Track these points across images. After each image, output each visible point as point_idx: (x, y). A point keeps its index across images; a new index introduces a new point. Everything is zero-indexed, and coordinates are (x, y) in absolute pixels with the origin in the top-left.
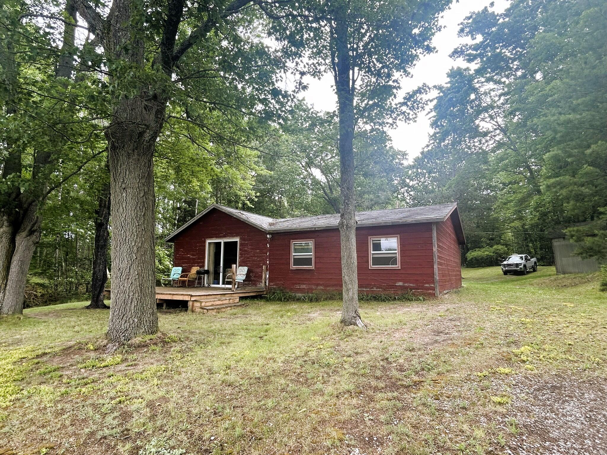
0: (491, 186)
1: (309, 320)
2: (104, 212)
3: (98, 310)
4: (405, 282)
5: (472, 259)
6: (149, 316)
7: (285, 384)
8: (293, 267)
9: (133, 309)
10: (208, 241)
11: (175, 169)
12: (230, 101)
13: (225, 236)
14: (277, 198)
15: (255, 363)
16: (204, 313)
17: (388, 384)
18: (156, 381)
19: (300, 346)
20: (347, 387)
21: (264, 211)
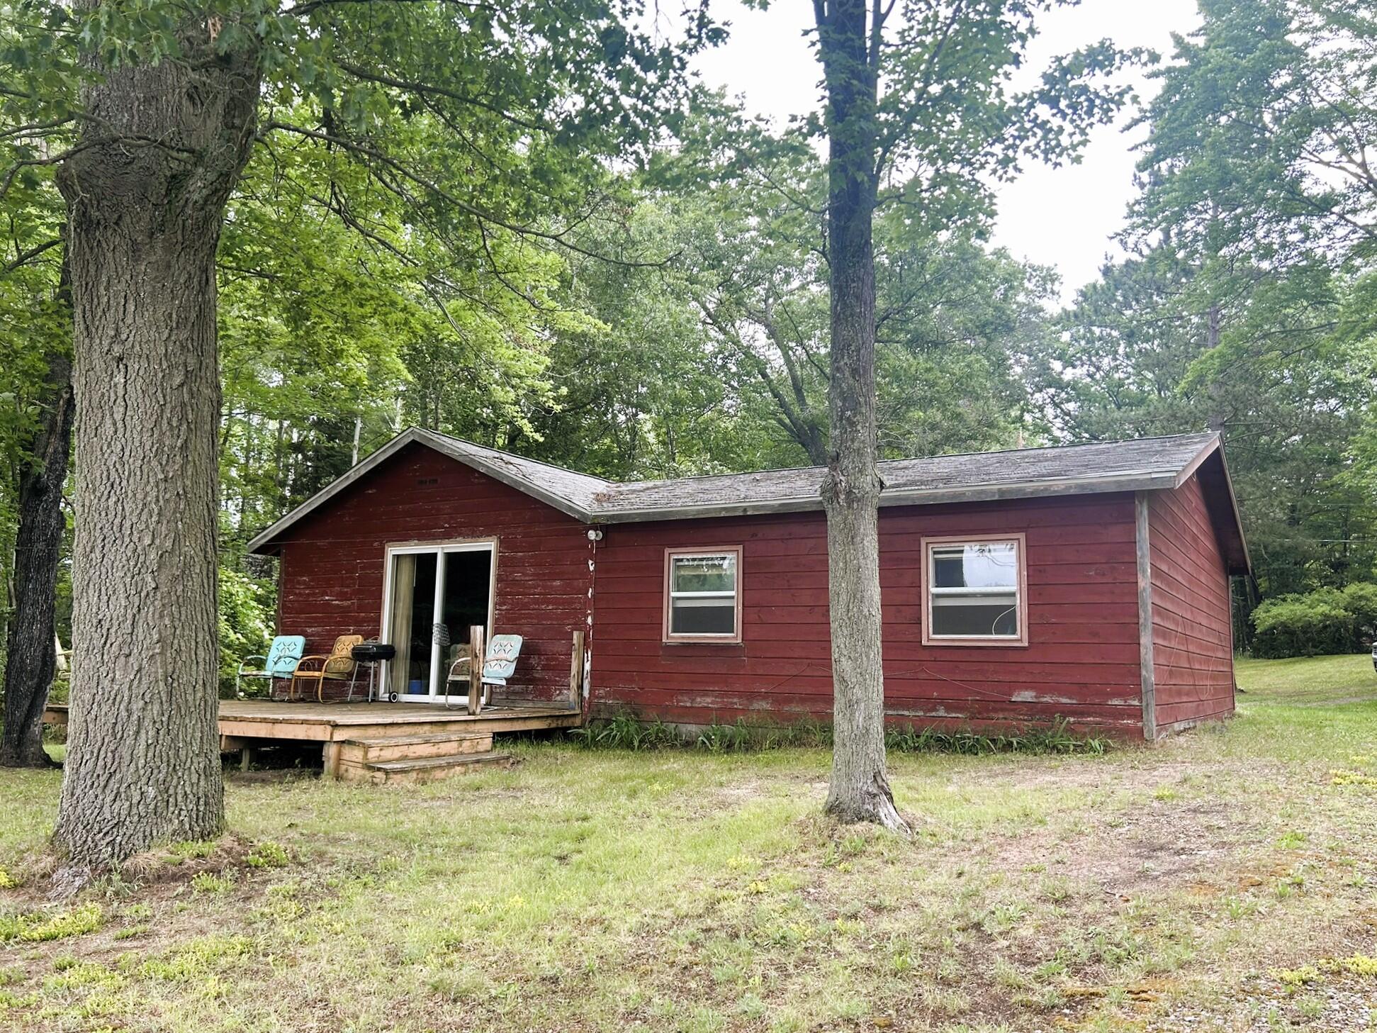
0: (1339, 385)
1: (723, 805)
2: (51, 450)
3: (24, 773)
4: (1040, 688)
5: (1273, 627)
6: (194, 780)
7: (641, 996)
8: (671, 636)
9: (142, 753)
10: (392, 551)
11: (286, 310)
12: (473, 82)
13: (447, 536)
14: (622, 418)
15: (540, 934)
16: (374, 784)
17: (979, 1000)
18: (212, 984)
19: (692, 884)
20: (842, 1007)
21: (579, 458)
